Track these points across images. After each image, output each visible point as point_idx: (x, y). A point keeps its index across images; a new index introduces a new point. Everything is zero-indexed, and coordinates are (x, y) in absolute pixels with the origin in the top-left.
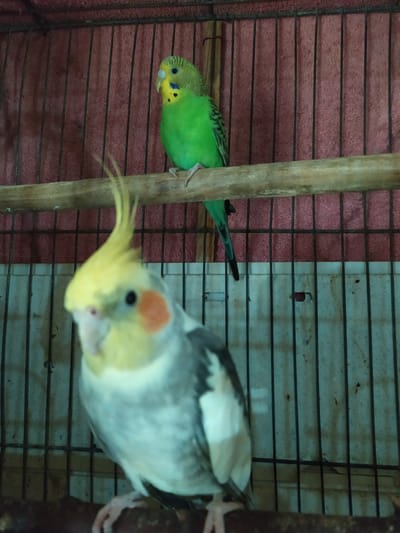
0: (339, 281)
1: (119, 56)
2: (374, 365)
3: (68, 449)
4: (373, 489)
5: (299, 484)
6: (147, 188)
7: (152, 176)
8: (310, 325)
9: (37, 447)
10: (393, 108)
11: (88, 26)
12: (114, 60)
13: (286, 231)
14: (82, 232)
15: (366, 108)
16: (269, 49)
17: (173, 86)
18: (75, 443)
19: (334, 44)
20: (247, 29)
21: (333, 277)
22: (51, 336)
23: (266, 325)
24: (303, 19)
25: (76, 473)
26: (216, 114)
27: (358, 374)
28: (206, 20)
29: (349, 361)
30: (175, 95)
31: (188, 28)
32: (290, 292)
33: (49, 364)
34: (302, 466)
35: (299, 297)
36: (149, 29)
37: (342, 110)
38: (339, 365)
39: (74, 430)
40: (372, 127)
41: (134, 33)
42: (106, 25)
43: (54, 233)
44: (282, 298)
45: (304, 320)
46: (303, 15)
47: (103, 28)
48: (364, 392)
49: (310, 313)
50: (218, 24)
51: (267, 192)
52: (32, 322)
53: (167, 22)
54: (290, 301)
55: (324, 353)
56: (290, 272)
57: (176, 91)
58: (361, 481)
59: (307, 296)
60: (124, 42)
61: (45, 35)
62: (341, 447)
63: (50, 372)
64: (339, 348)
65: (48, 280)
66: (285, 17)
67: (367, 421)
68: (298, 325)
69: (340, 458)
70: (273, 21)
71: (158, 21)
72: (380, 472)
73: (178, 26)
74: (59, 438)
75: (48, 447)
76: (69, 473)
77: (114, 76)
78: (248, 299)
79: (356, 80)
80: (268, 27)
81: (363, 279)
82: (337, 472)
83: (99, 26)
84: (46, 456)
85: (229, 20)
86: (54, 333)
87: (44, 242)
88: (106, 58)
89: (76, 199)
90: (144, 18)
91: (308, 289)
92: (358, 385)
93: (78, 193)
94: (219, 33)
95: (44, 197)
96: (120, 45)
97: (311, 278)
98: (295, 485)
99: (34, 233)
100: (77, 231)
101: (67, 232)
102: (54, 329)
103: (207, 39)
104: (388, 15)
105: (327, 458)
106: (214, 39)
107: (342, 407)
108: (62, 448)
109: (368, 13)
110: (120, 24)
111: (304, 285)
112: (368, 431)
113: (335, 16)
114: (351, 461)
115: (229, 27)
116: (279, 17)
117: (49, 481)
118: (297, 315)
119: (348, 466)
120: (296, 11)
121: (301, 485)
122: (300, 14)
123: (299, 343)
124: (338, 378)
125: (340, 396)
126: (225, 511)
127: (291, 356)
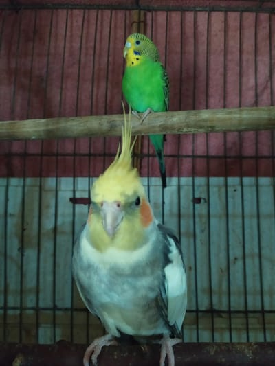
0: (223, 190)
1: (71, 31)
2: (246, 245)
3: (37, 309)
4: (245, 326)
5: (198, 326)
6: (101, 125)
7: (104, 117)
8: (205, 220)
9: (14, 308)
10: (258, 76)
11: (48, 8)
12: (68, 34)
13: (189, 156)
14: (45, 155)
15: (241, 75)
16: (176, 32)
17: (136, 53)
18: (41, 305)
19: (220, 31)
20: (161, 17)
21: (219, 187)
22: (23, 230)
23: (175, 220)
24: (199, 13)
25: (43, 325)
26: (165, 76)
27: (236, 251)
28: (133, 9)
29: (230, 243)
30: (138, 59)
31: (121, 14)
32: (191, 197)
33: (22, 249)
34: (200, 314)
35: (197, 201)
36: (93, 13)
37: (225, 75)
38: (223, 246)
39: (41, 295)
40: (244, 88)
41: (82, 16)
42: (61, 8)
43: (24, 155)
44: (186, 202)
45: (201, 216)
46: (199, 11)
47: (60, 10)
48: (240, 263)
49: (205, 212)
50: (142, 12)
51: (185, 130)
52: (9, 220)
53: (105, 9)
54: (192, 203)
55: (214, 238)
56: (191, 183)
57: (138, 56)
58: (238, 322)
59: (202, 201)
60: (74, 21)
61: (17, 12)
62: (225, 300)
63: (22, 255)
64: (223, 234)
65: (20, 189)
66: (188, 11)
67: (241, 282)
68: (197, 220)
69: (224, 307)
70: (179, 13)
71: (99, 7)
72: (250, 315)
73: (114, 12)
74: (30, 301)
75: (22, 308)
76: (38, 325)
77: (68, 45)
78: (163, 203)
79: (234, 56)
80: (176, 17)
81: (239, 188)
82: (222, 317)
83: (57, 9)
84: (21, 315)
85: (149, 10)
86: (25, 227)
87: (16, 162)
88: (62, 32)
89: (49, 132)
90: (90, 5)
91: (204, 195)
92: (236, 259)
93: (50, 127)
94: (142, 19)
95: (25, 130)
96: (72, 23)
97: (205, 188)
98: (195, 327)
99: (10, 155)
100: (42, 155)
101: (33, 155)
102: (25, 224)
103: (134, 22)
104: (255, 14)
105: (216, 307)
106: (139, 22)
107: (226, 273)
108: (32, 308)
109: (242, 12)
110: (72, 9)
111: (201, 193)
112: (242, 289)
113: (220, 13)
114: (232, 309)
115: (149, 15)
116: (183, 10)
117: (23, 333)
118: (196, 213)
119: (229, 312)
120: (195, 7)
121: (200, 326)
122: (197, 9)
123: (198, 231)
124: (223, 255)
125: (224, 266)
126: (173, 344)
127: (192, 240)
